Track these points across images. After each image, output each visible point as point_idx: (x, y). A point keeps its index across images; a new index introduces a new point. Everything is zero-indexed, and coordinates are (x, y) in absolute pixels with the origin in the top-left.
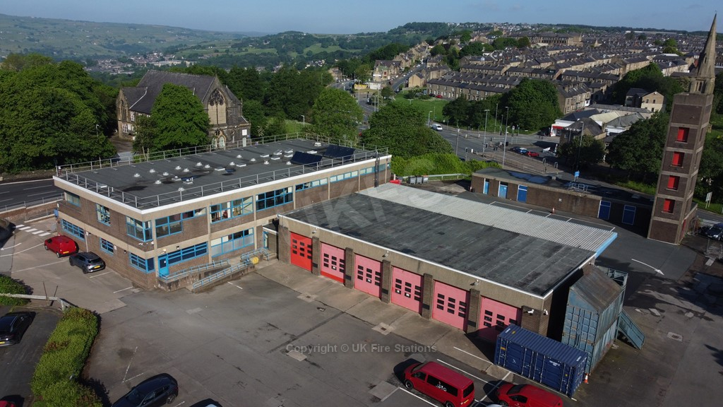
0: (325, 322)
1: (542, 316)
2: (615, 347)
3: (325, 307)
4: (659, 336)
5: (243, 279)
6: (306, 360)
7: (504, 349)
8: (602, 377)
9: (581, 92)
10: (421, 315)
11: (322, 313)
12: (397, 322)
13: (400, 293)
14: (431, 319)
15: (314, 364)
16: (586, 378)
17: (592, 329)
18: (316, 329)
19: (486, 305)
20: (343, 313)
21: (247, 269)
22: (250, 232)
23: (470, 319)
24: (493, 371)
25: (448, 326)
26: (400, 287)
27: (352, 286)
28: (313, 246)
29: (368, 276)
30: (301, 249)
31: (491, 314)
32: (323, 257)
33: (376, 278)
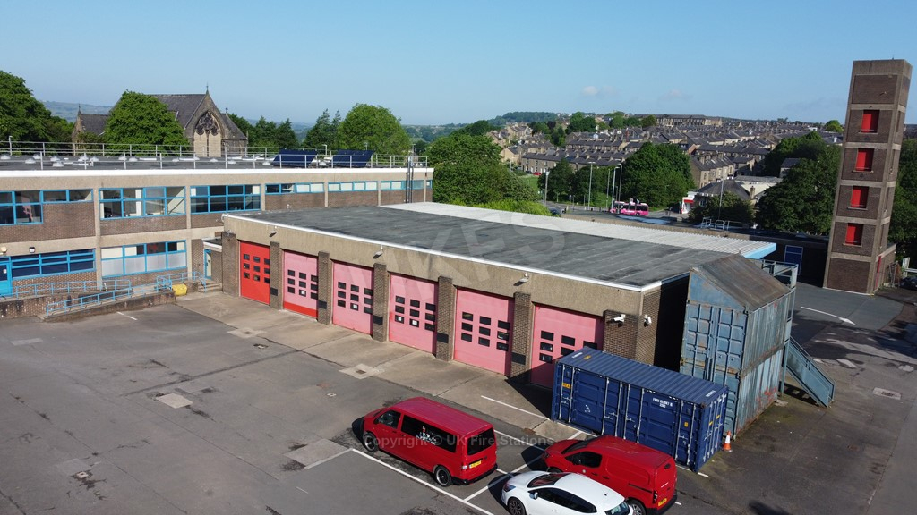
0: (257, 362)
1: (640, 326)
2: (781, 403)
3: (268, 344)
4: (860, 393)
5: (145, 310)
6: (188, 407)
7: (568, 386)
8: (757, 443)
9: (721, 165)
10: (435, 355)
11: (258, 351)
12: (388, 364)
13: (402, 322)
14: (453, 362)
15: (200, 413)
16: (728, 441)
17: (736, 346)
18: (234, 370)
19: (543, 320)
20: (297, 351)
21: (159, 297)
22: (180, 246)
23: (515, 350)
24: (547, 430)
25: (478, 369)
26: (403, 310)
27: (328, 320)
28: (271, 258)
29: (353, 298)
30: (255, 268)
31: (551, 336)
32: (287, 276)
33: (365, 300)
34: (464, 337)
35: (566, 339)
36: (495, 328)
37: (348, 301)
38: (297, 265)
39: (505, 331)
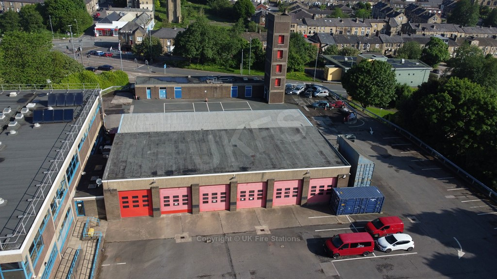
0: (228, 250)
7: (343, 205)
10: (264, 207)
11: (213, 243)
13: (245, 199)
14: (273, 207)
17: (371, 173)
19: (312, 183)
20: (225, 234)
23: (302, 196)
24: (341, 220)
25: (285, 206)
26: (245, 196)
27: (199, 211)
28: (153, 195)
29: (213, 198)
30: (134, 202)
31: (315, 187)
32: (162, 200)
33: (222, 197)
34: (277, 197)
35: (321, 187)
36: (291, 191)
37: (210, 200)
38: (171, 193)
39: (297, 190)
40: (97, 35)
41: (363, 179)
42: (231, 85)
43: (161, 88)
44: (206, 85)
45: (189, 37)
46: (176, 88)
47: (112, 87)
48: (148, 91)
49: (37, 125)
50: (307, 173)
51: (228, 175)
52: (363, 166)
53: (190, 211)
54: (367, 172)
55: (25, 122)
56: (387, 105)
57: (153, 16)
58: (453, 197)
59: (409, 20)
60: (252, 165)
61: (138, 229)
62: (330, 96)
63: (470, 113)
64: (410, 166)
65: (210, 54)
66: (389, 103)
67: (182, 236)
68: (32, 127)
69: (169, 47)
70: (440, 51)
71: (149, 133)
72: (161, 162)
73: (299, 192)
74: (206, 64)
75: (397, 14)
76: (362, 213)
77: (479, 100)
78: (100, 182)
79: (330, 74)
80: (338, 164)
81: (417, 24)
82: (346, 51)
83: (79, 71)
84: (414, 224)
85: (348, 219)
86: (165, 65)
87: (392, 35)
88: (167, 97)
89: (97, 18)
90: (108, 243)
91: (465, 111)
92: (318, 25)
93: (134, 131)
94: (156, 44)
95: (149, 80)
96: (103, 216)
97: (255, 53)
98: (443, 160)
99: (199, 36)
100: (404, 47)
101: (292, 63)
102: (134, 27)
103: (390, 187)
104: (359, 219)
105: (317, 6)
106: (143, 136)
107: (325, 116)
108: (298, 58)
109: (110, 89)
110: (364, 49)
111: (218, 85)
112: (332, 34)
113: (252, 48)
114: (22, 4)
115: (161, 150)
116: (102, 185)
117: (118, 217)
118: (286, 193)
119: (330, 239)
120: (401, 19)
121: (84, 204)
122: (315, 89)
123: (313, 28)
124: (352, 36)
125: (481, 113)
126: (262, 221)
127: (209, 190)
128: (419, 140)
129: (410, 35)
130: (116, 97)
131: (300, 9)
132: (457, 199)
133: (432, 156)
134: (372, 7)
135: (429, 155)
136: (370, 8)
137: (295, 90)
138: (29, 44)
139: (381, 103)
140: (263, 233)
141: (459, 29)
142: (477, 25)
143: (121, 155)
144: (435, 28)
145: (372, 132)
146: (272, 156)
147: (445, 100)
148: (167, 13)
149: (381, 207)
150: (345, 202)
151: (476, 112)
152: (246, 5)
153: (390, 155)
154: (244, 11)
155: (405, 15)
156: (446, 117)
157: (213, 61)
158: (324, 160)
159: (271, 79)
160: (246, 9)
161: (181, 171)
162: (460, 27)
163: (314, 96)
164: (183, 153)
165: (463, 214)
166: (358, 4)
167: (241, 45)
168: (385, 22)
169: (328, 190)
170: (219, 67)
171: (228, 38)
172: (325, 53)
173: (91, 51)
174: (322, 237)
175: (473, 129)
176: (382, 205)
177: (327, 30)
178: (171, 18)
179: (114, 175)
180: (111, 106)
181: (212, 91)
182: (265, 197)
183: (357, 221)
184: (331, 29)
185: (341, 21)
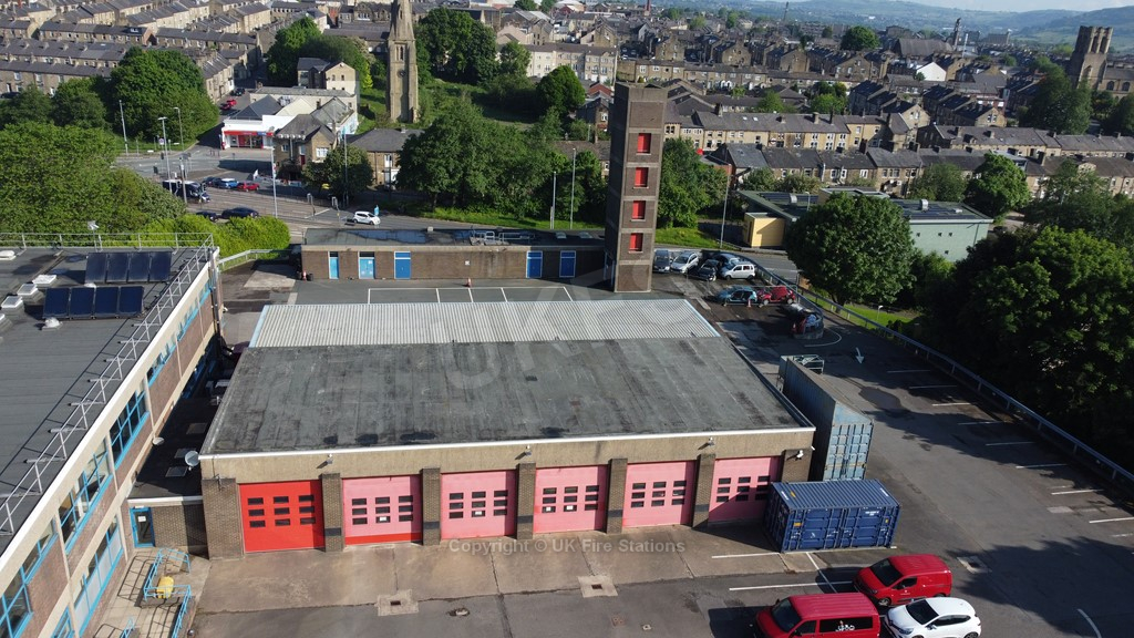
3: (458, 605)
7: (799, 524)
9: (220, 67)
10: (603, 530)
11: (472, 618)
13: (553, 509)
14: (626, 531)
19: (721, 469)
20: (501, 597)
23: (695, 502)
24: (794, 564)
25: (654, 528)
26: (554, 500)
27: (440, 538)
28: (324, 494)
29: (475, 505)
30: (278, 511)
31: (728, 481)
32: (349, 507)
33: (496, 503)
34: (634, 505)
35: (742, 480)
36: (670, 489)
37: (467, 510)
38: (370, 491)
39: (682, 488)
40: (227, 146)
41: (845, 462)
42: (527, 249)
43: (363, 254)
44: (470, 248)
45: (433, 146)
46: (398, 255)
47: (249, 252)
48: (332, 261)
49: (53, 323)
50: (707, 445)
51: (512, 447)
52: (844, 431)
53: (418, 537)
54: (855, 446)
55: (25, 316)
56: (893, 299)
57: (355, 107)
58: (1069, 510)
59: (932, 121)
60: (571, 423)
61: (285, 582)
62: (758, 276)
63: (1097, 308)
64: (957, 438)
65: (480, 184)
66: (896, 296)
67: (395, 598)
68: (40, 326)
69: (387, 170)
70: (1009, 186)
71: (325, 348)
72: (350, 414)
73: (689, 492)
74: (471, 208)
75: (905, 107)
76: (845, 547)
77: (1117, 278)
78: (194, 459)
79: (758, 233)
80: (783, 422)
81: (952, 128)
82: (793, 181)
83: (175, 216)
84: (976, 574)
85: (811, 561)
86: (377, 209)
87: (896, 149)
88: (378, 275)
89: (227, 110)
90: (207, 614)
91: (1082, 305)
92: (728, 127)
93: (289, 343)
94: (359, 161)
95: (336, 235)
96: (199, 548)
97: (584, 183)
98: (1035, 422)
99: (457, 143)
100: (924, 175)
101: (669, 207)
102: (309, 127)
103: (911, 485)
104: (837, 562)
105: (726, 90)
106: (310, 355)
107: (747, 322)
108: (683, 196)
109: (244, 255)
110: (835, 181)
111: (497, 249)
112: (759, 147)
113: (578, 173)
114: (62, 79)
115: (352, 386)
116: (198, 468)
117: (236, 550)
118: (655, 494)
119: (768, 610)
120: (916, 118)
121: (154, 516)
122: (723, 262)
123: (715, 133)
124: (807, 151)
125: (1123, 310)
126: (595, 564)
127: (467, 485)
128: (974, 376)
129: (937, 150)
130: (257, 274)
131: (686, 94)
132: (1079, 514)
133: (1006, 414)
134: (848, 93)
135: (1001, 412)
136: (844, 95)
137: (677, 261)
138: (59, 151)
139: (879, 294)
140: (598, 593)
141: (1047, 139)
142: (1087, 132)
143: (253, 397)
144: (992, 137)
145: (860, 358)
146: (622, 403)
147: (1034, 277)
148: (387, 102)
149: (892, 533)
150: (804, 516)
151: (1110, 307)
152: (565, 85)
153: (907, 412)
154: (560, 97)
155: (925, 109)
156: (1039, 319)
157: (488, 201)
158: (748, 415)
159: (620, 234)
160: (565, 94)
161: (398, 436)
162: (1051, 135)
163: (720, 277)
164: (405, 395)
165: (1096, 550)
166: (817, 85)
167: (553, 165)
168: (880, 122)
169: (759, 488)
170: (501, 215)
171: (524, 151)
172: (744, 186)
173: (210, 179)
174: (748, 604)
175: (1105, 347)
176: (894, 525)
177: (750, 138)
178: (396, 111)
179: (231, 444)
180: (244, 294)
181: (483, 262)
182: (603, 503)
183: (834, 566)
184: (758, 138)
185: (779, 119)
